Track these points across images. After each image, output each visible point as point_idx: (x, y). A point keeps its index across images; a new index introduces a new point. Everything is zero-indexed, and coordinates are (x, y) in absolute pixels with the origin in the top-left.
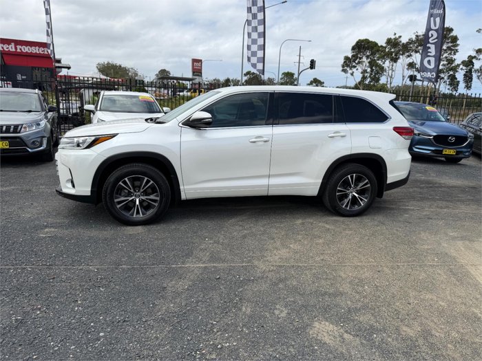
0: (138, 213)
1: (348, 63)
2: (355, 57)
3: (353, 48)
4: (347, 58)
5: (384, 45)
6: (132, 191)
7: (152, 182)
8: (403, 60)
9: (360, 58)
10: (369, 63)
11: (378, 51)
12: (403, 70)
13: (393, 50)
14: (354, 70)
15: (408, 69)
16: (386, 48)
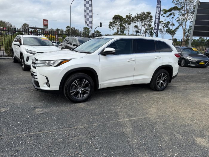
0: (80, 96)
1: (111, 25)
2: (114, 22)
3: (113, 18)
4: (110, 23)
5: (125, 18)
6: (78, 86)
7: (87, 82)
8: (133, 24)
9: (116, 23)
10: (120, 25)
11: (123, 20)
12: (133, 28)
13: (128, 20)
14: (114, 27)
15: (135, 28)
16: (126, 19)
